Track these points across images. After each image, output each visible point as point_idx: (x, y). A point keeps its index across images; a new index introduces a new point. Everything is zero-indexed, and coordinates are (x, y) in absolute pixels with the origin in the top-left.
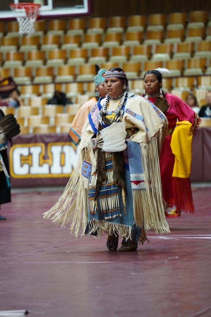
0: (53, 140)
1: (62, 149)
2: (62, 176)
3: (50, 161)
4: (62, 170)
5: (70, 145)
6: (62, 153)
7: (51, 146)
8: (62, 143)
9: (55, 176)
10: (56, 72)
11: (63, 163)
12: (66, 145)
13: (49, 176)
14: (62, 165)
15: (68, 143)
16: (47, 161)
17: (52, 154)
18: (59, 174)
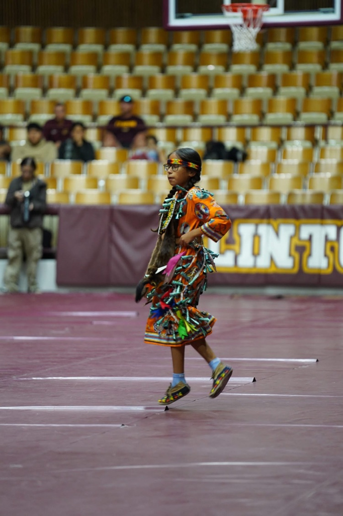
0: (242, 214)
1: (256, 229)
2: (254, 271)
3: (236, 247)
4: (255, 262)
5: (269, 224)
6: (256, 236)
7: (238, 225)
8: (256, 221)
9: (244, 271)
10: (197, 109)
11: (256, 251)
12: (261, 223)
13: (234, 270)
14: (256, 254)
15: (265, 221)
16: (232, 247)
17: (240, 236)
18: (250, 268)
